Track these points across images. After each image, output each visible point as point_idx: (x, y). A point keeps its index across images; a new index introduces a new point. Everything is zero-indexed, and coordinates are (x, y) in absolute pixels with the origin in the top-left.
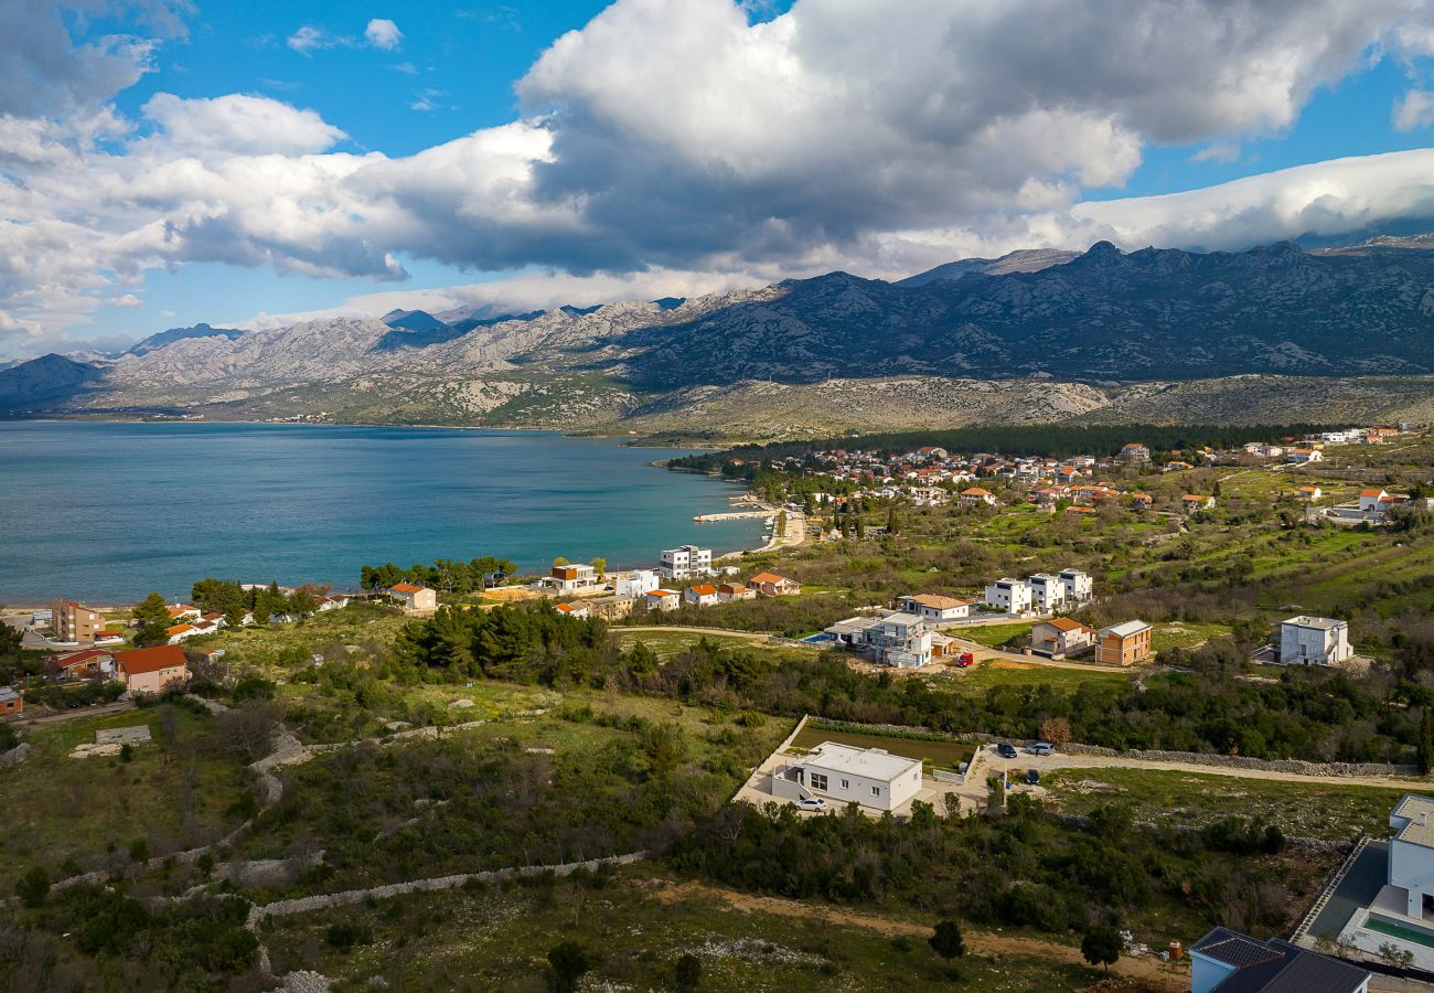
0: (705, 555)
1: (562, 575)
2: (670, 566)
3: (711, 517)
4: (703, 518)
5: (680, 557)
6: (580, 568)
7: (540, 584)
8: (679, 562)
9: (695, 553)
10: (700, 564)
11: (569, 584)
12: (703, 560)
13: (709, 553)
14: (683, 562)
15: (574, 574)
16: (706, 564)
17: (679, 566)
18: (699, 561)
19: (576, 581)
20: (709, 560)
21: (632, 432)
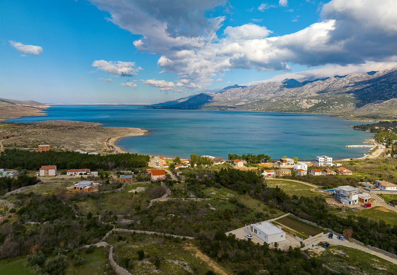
0: (330, 159)
1: (282, 161)
2: (318, 161)
3: (351, 146)
4: (349, 146)
5: (321, 159)
6: (288, 160)
7: (276, 163)
8: (321, 161)
9: (326, 158)
10: (328, 162)
11: (284, 164)
12: (329, 161)
13: (331, 159)
14: (322, 161)
15: (286, 161)
16: (330, 162)
17: (321, 162)
18: (328, 161)
19: (286, 163)
20: (331, 161)
21: (352, 115)
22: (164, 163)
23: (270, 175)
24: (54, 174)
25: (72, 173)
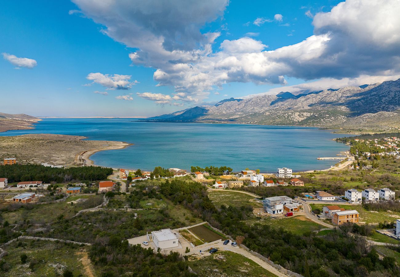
0: (289, 171)
1: (242, 172)
2: (278, 173)
3: (323, 158)
4: (320, 158)
5: (281, 171)
6: (248, 172)
7: (237, 175)
8: (281, 173)
9: (286, 170)
10: (288, 174)
11: (244, 176)
12: (289, 172)
13: (291, 170)
14: (282, 172)
15: (246, 173)
16: (290, 174)
17: (281, 174)
18: (287, 173)
19: (247, 175)
20: (291, 172)
21: (341, 128)
22: (124, 176)
23: (221, 186)
24: (4, 187)
25: (22, 185)
